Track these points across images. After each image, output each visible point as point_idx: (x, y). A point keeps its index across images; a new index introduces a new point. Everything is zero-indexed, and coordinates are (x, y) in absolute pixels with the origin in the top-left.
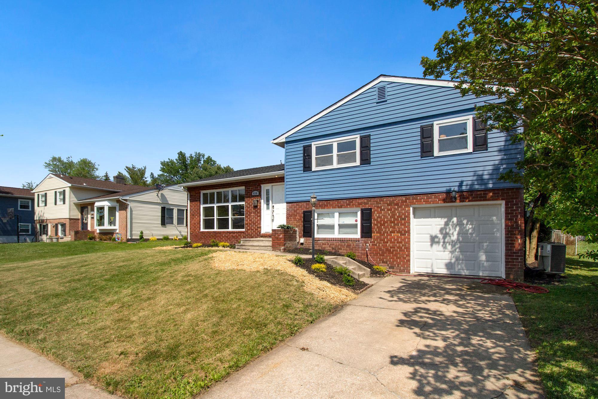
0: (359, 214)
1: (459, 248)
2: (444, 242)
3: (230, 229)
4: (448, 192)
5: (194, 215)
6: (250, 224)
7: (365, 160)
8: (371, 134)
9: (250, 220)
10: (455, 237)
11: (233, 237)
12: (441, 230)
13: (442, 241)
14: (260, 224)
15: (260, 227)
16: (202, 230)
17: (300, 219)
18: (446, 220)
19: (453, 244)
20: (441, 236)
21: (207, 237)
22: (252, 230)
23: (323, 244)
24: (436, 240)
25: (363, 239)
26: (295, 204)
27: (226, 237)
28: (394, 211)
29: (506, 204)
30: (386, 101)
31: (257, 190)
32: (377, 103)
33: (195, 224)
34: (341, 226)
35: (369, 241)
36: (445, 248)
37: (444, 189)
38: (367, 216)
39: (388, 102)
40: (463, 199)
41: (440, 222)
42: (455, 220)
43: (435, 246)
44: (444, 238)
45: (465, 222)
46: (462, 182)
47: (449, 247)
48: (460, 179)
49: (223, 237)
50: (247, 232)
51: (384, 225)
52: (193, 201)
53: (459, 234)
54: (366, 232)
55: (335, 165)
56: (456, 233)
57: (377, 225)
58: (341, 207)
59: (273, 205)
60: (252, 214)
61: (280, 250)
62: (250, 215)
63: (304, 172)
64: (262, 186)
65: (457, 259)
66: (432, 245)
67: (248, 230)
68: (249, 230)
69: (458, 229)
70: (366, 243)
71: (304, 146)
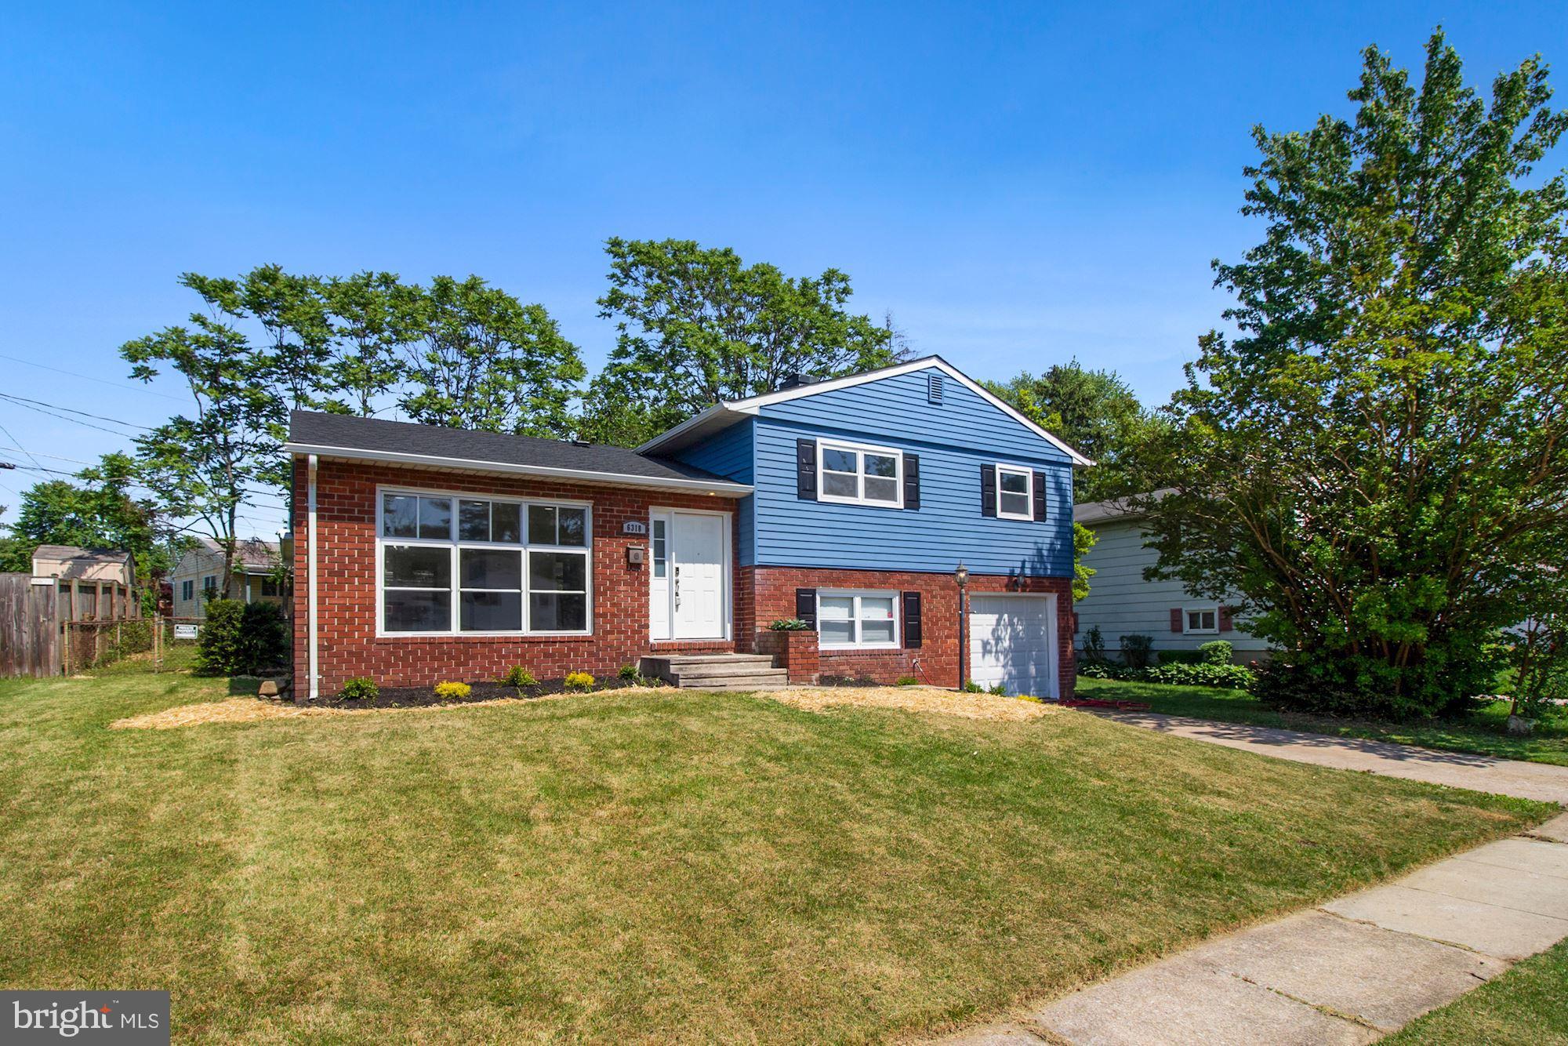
0: (896, 601)
1: (1012, 659)
2: (997, 652)
3: (526, 631)
4: (1011, 575)
5: (341, 574)
6: (613, 615)
7: (913, 500)
8: (921, 455)
9: (613, 605)
10: (1006, 644)
11: (547, 655)
12: (994, 631)
13: (994, 649)
14: (647, 616)
15: (647, 626)
16: (381, 632)
17: (790, 608)
18: (997, 616)
19: (1005, 652)
20: (993, 642)
21: (416, 659)
22: (620, 632)
23: (839, 664)
24: (988, 647)
25: (908, 650)
26: (777, 571)
27: (517, 656)
28: (949, 601)
29: (1059, 599)
30: (941, 404)
31: (639, 520)
32: (930, 402)
33: (351, 608)
34: (868, 625)
35: (918, 652)
36: (997, 659)
37: (1007, 571)
38: (912, 607)
39: (944, 407)
40: (1025, 587)
41: (992, 619)
42: (1006, 616)
43: (987, 656)
44: (997, 644)
45: (1015, 620)
46: (1024, 562)
47: (1001, 658)
48: (1021, 558)
49: (504, 657)
50: (604, 639)
51: (936, 624)
53: (1010, 639)
54: (912, 636)
55: (861, 499)
56: (1007, 637)
57: (927, 624)
58: (871, 586)
59: (677, 565)
60: (622, 588)
61: (810, 682)
62: (612, 589)
63: (799, 498)
64: (651, 509)
65: (1010, 674)
66: (984, 656)
67: (606, 633)
68: (611, 632)
69: (1009, 630)
70: (912, 658)
71: (798, 440)
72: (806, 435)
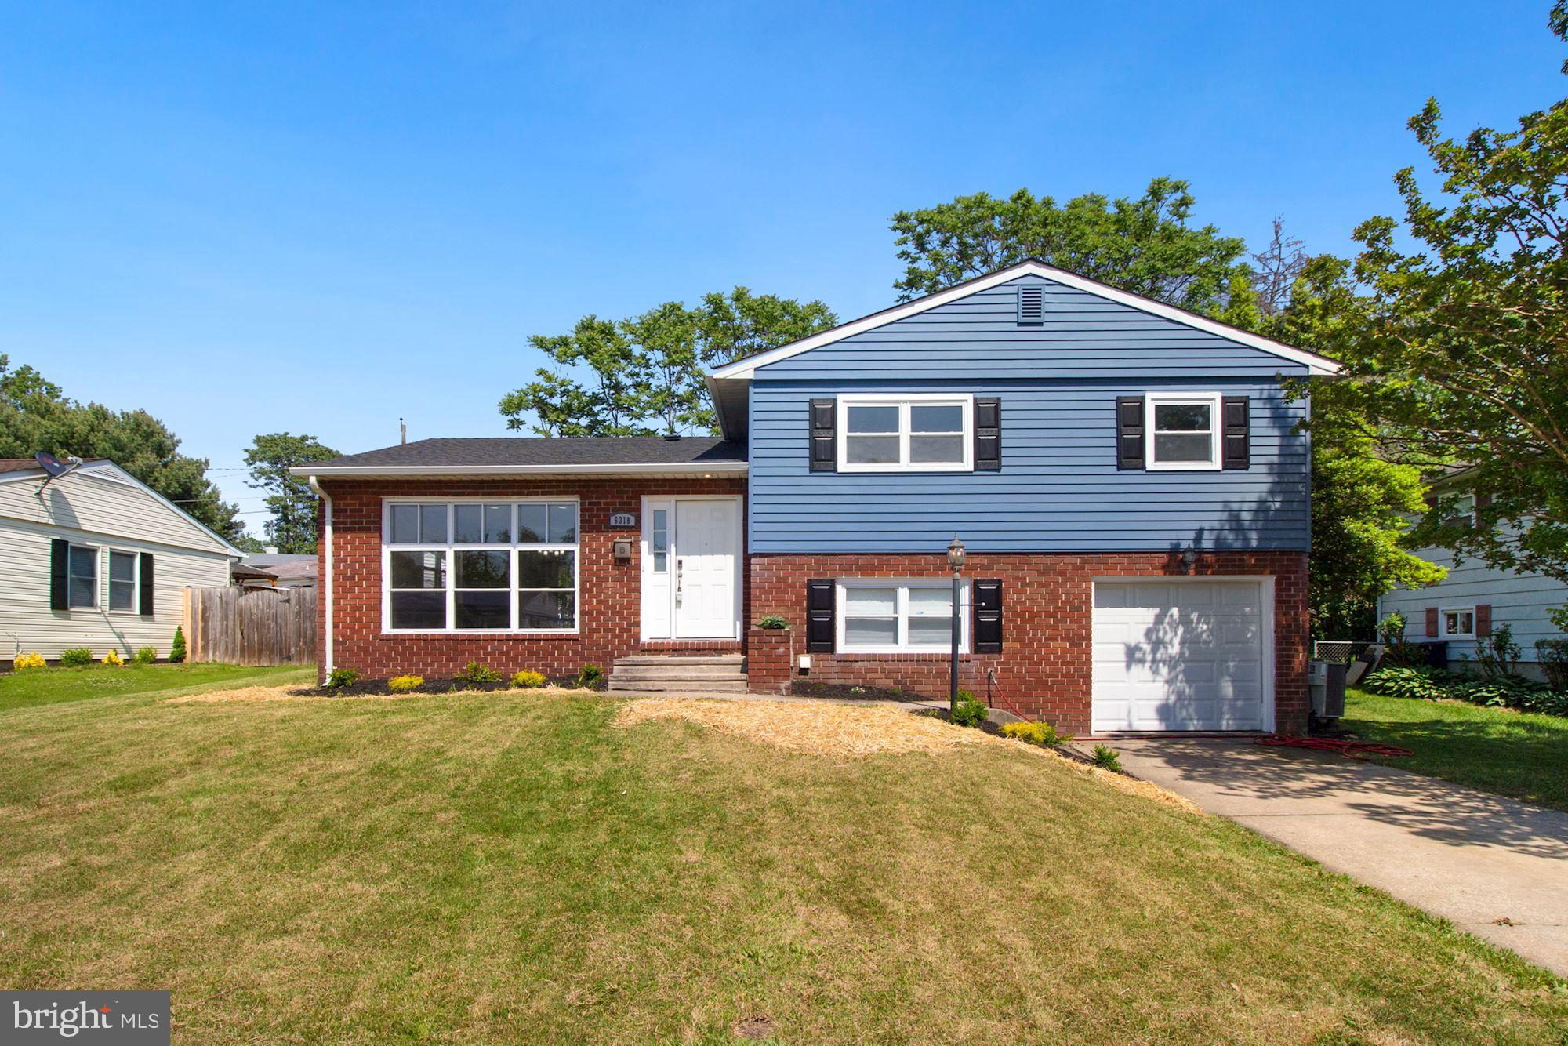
0: (965, 594)
1: (1184, 672)
2: (1154, 661)
3: (515, 629)
4: (1174, 551)
5: (352, 578)
6: (600, 612)
7: (989, 455)
8: (1004, 397)
9: (599, 602)
10: (1174, 650)
11: (531, 653)
12: (1148, 633)
13: (1149, 657)
14: (637, 613)
15: (637, 624)
16: (387, 628)
17: (798, 603)
18: (1157, 611)
19: (1172, 663)
20: (1147, 647)
21: (412, 654)
22: (607, 630)
23: (869, 671)
24: (1138, 655)
25: (981, 656)
26: (781, 560)
27: (501, 653)
28: (1056, 590)
29: (1278, 583)
30: (1041, 324)
31: (629, 511)
32: (1020, 324)
33: (360, 608)
34: (915, 623)
35: (994, 659)
36: (1156, 672)
37: (1166, 545)
38: (987, 600)
39: (1046, 327)
40: (1202, 568)
41: (1145, 616)
42: (1175, 611)
43: (1136, 669)
44: (1154, 651)
45: (1194, 616)
46: (1201, 531)
47: (1164, 670)
48: (1197, 526)
49: (489, 654)
50: (590, 637)
51: (1031, 620)
52: (346, 530)
53: (1182, 643)
54: (987, 637)
55: (905, 464)
56: (1177, 641)
57: (1013, 621)
58: (920, 573)
59: (680, 558)
60: (610, 584)
61: (777, 691)
62: (599, 586)
63: (811, 471)
64: (645, 499)
65: (1180, 696)
66: (1128, 667)
67: (592, 631)
68: (598, 631)
69: (1180, 631)
70: (986, 665)
71: (811, 401)
72: (820, 394)
